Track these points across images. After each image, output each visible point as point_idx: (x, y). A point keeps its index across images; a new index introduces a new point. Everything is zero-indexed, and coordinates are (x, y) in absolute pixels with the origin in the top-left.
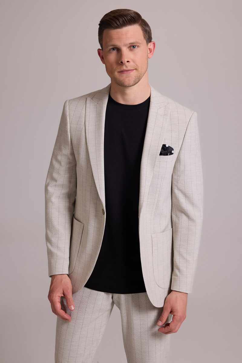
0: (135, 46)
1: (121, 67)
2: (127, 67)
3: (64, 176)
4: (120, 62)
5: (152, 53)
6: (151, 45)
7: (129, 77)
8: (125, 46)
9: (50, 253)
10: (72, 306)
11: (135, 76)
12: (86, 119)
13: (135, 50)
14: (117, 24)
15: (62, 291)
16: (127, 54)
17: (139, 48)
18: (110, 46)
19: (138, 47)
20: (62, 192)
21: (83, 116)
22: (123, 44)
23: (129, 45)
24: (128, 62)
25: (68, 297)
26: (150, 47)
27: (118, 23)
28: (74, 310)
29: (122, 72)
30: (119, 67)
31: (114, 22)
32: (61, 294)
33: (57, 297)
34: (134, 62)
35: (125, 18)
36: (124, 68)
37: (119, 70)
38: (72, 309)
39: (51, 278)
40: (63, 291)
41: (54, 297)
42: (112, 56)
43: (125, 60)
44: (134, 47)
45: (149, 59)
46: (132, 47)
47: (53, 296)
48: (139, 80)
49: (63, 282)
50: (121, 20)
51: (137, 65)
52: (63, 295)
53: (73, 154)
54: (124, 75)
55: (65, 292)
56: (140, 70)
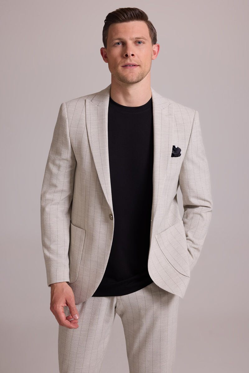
0: (141, 42)
1: (125, 61)
2: (131, 61)
3: (63, 181)
4: (124, 56)
5: (155, 55)
6: (155, 48)
7: (133, 73)
8: (131, 40)
9: (48, 260)
10: (76, 315)
11: (138, 73)
12: (87, 122)
13: (140, 45)
14: (124, 17)
15: (64, 301)
16: (132, 48)
17: (144, 45)
18: (116, 39)
19: (143, 43)
20: (61, 198)
21: (83, 118)
22: (129, 38)
23: (135, 40)
24: (133, 55)
25: (72, 306)
26: (154, 50)
27: (126, 16)
28: (78, 319)
29: (125, 66)
30: (123, 60)
31: (121, 15)
32: (64, 304)
33: (61, 307)
34: (138, 57)
35: (134, 12)
36: (128, 61)
37: (123, 64)
38: (76, 318)
39: (50, 287)
40: (66, 301)
41: (58, 308)
42: (117, 51)
43: (130, 53)
44: (139, 42)
45: (152, 60)
46: (138, 42)
47: (56, 306)
48: (142, 78)
49: (64, 291)
50: (129, 13)
51: (141, 61)
52: (66, 305)
53: (74, 158)
54: (128, 70)
55: (68, 301)
56: (143, 67)
